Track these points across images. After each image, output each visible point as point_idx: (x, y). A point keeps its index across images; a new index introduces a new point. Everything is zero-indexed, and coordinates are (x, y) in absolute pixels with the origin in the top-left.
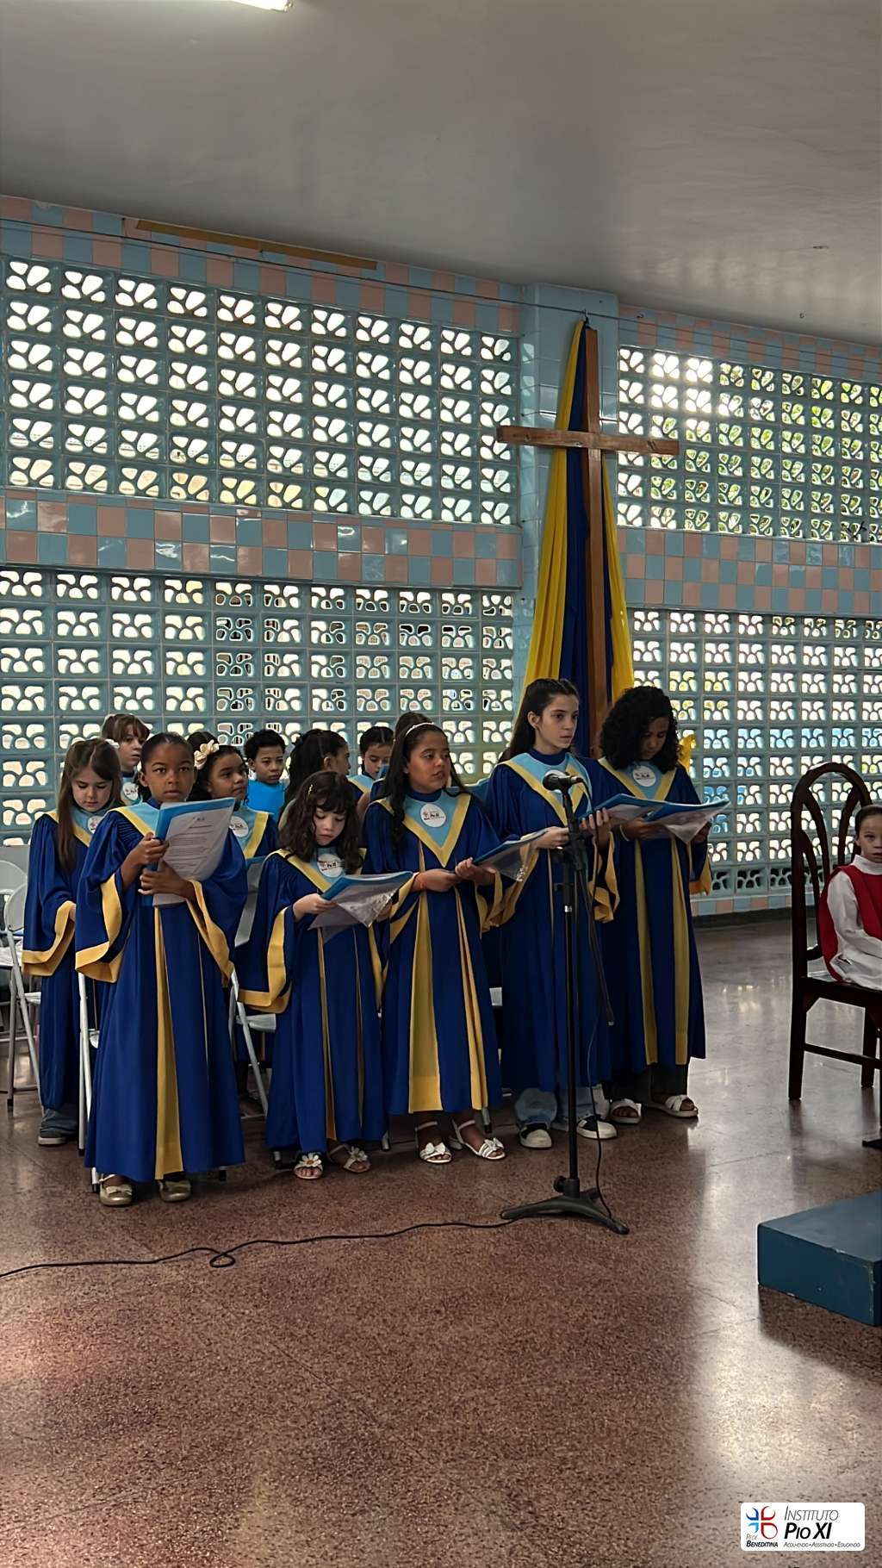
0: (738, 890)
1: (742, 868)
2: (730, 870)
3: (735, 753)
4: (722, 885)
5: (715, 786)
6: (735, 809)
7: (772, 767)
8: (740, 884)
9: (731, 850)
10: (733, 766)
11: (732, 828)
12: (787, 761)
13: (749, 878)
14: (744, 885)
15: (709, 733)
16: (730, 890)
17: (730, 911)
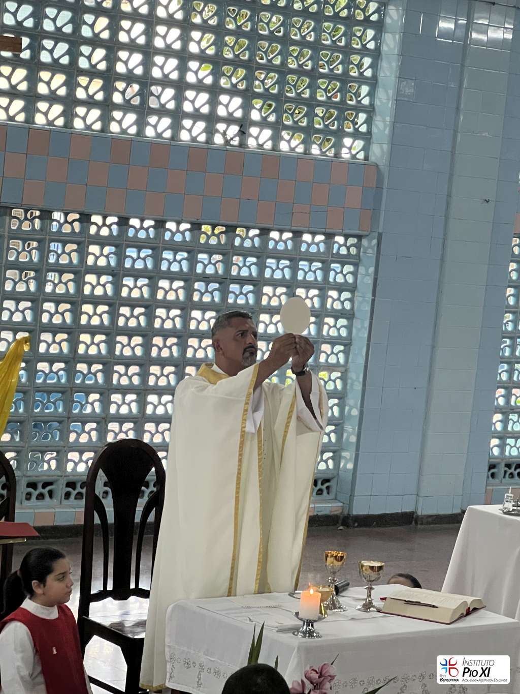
0: (65, 502)
1: (72, 479)
2: (56, 481)
3: (74, 358)
4: (47, 495)
5: (49, 393)
6: (69, 418)
7: (116, 376)
8: (68, 495)
9: (62, 461)
10: (71, 371)
11: (65, 436)
12: (134, 369)
13: (78, 489)
14: (73, 496)
15: (46, 337)
16: (55, 501)
17: (51, 524)
